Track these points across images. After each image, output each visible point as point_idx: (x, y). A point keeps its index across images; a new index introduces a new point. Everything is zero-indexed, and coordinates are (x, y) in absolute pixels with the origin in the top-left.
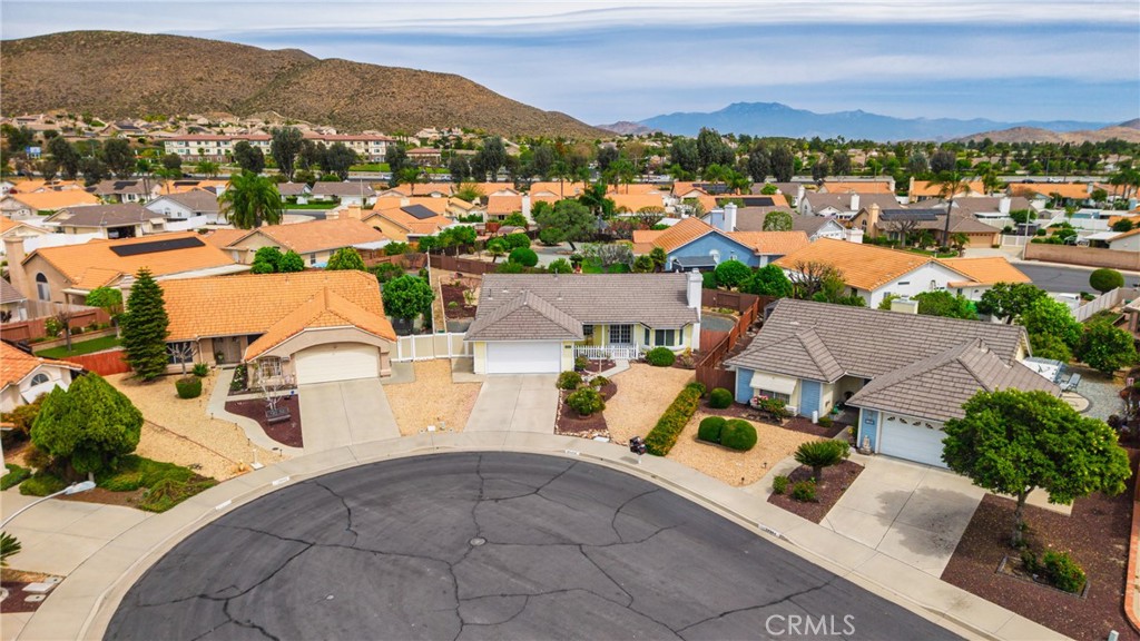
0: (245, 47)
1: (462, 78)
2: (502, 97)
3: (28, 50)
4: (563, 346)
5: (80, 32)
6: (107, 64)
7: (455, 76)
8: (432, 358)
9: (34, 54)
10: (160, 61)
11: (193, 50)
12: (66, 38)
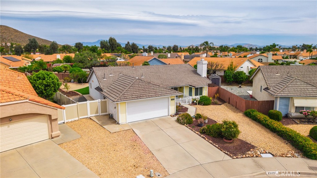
1: (8, 27)
2: (25, 34)
4: (170, 99)
7: (5, 26)
8: (77, 119)
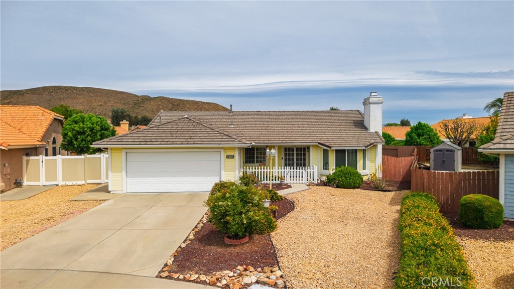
0: (122, 92)
1: (217, 104)
3: (27, 93)
4: (223, 155)
5: (51, 86)
6: (60, 99)
9: (29, 95)
10: (84, 98)
11: (99, 93)
12: (45, 89)
